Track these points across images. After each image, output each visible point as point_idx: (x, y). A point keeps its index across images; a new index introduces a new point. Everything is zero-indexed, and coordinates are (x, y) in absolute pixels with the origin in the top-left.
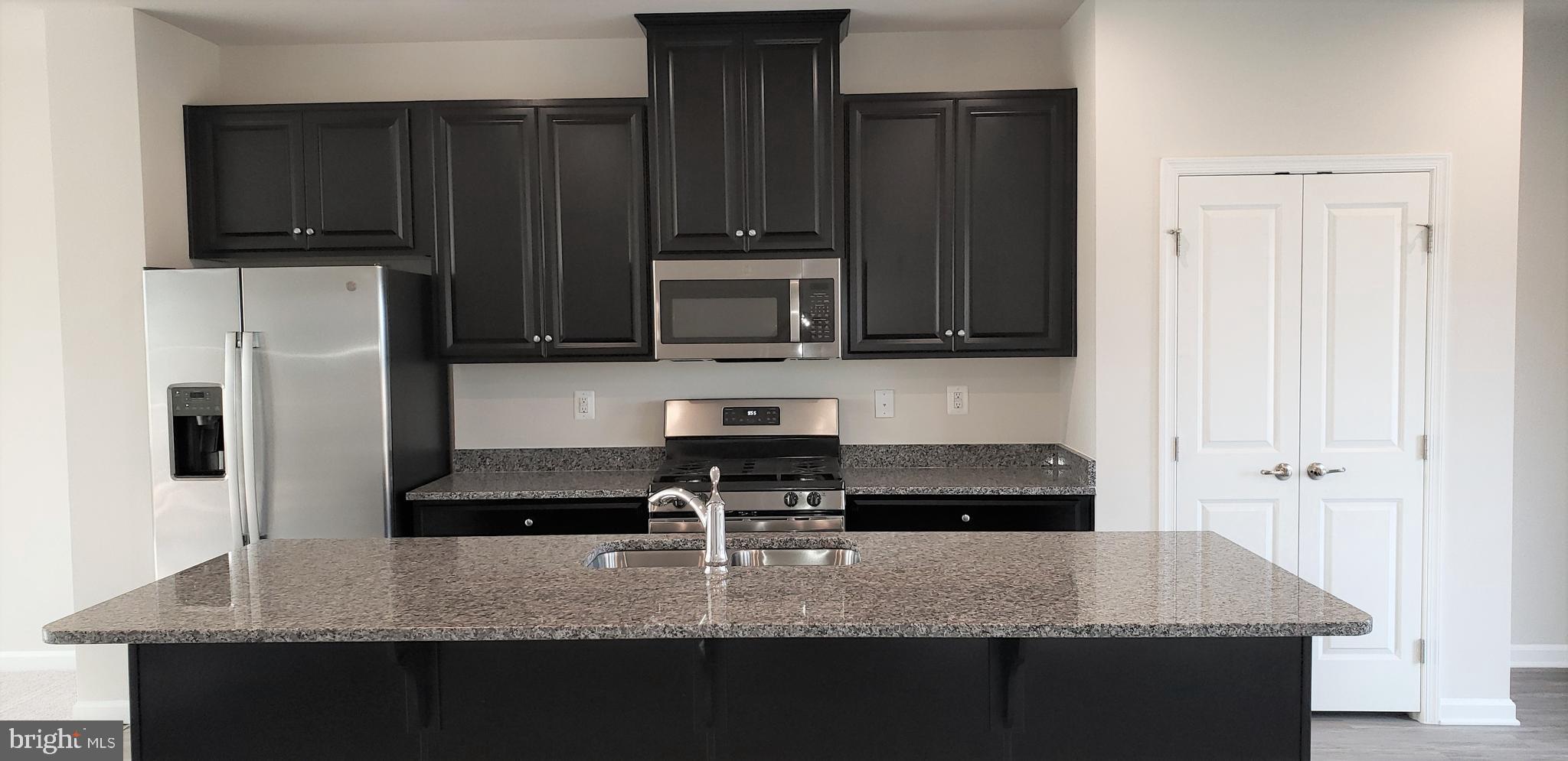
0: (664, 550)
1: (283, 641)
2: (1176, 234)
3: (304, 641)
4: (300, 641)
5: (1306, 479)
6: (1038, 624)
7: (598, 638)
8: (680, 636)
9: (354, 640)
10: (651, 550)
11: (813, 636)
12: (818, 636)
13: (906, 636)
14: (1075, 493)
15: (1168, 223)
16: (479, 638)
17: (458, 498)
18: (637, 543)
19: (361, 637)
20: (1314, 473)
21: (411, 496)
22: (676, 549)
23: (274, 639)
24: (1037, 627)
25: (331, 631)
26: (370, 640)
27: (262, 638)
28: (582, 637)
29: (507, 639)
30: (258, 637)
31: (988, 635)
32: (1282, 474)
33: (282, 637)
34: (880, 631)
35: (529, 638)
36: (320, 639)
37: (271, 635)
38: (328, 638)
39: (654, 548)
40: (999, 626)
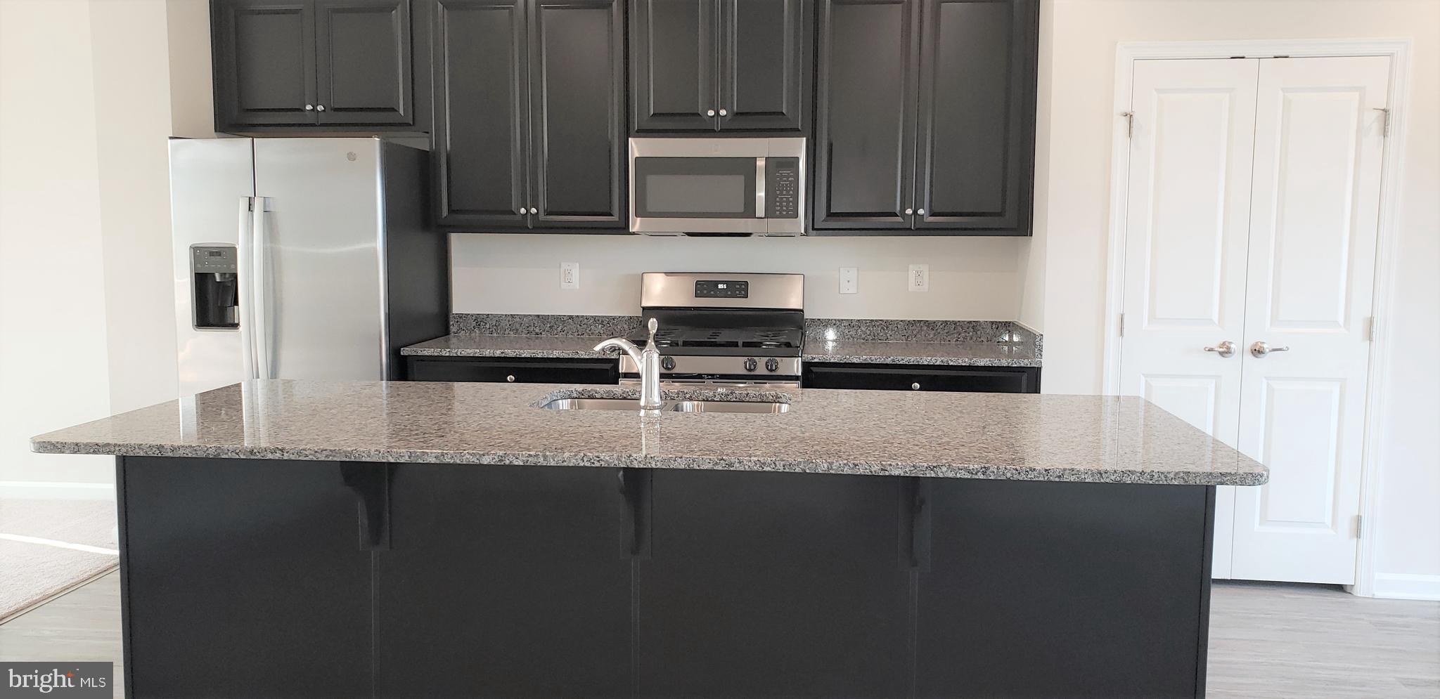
0: (614, 398)
1: (237, 457)
2: (1129, 116)
3: (256, 458)
4: (252, 457)
5: (1249, 357)
6: (935, 465)
7: (521, 464)
8: (597, 464)
9: (300, 458)
10: (602, 398)
11: (721, 468)
12: (726, 469)
13: (808, 471)
14: (1022, 365)
15: (1122, 105)
16: (413, 460)
17: (447, 355)
18: (589, 392)
19: (307, 456)
20: (1257, 352)
21: (405, 351)
22: (625, 398)
23: (230, 455)
24: (934, 467)
25: (280, 450)
26: (315, 459)
27: (219, 454)
28: (507, 462)
29: (438, 462)
30: (216, 453)
31: (887, 473)
32: (1226, 352)
33: (237, 454)
34: (784, 466)
35: (458, 462)
36: (270, 456)
37: (227, 451)
38: (278, 456)
39: (605, 397)
40: (898, 465)
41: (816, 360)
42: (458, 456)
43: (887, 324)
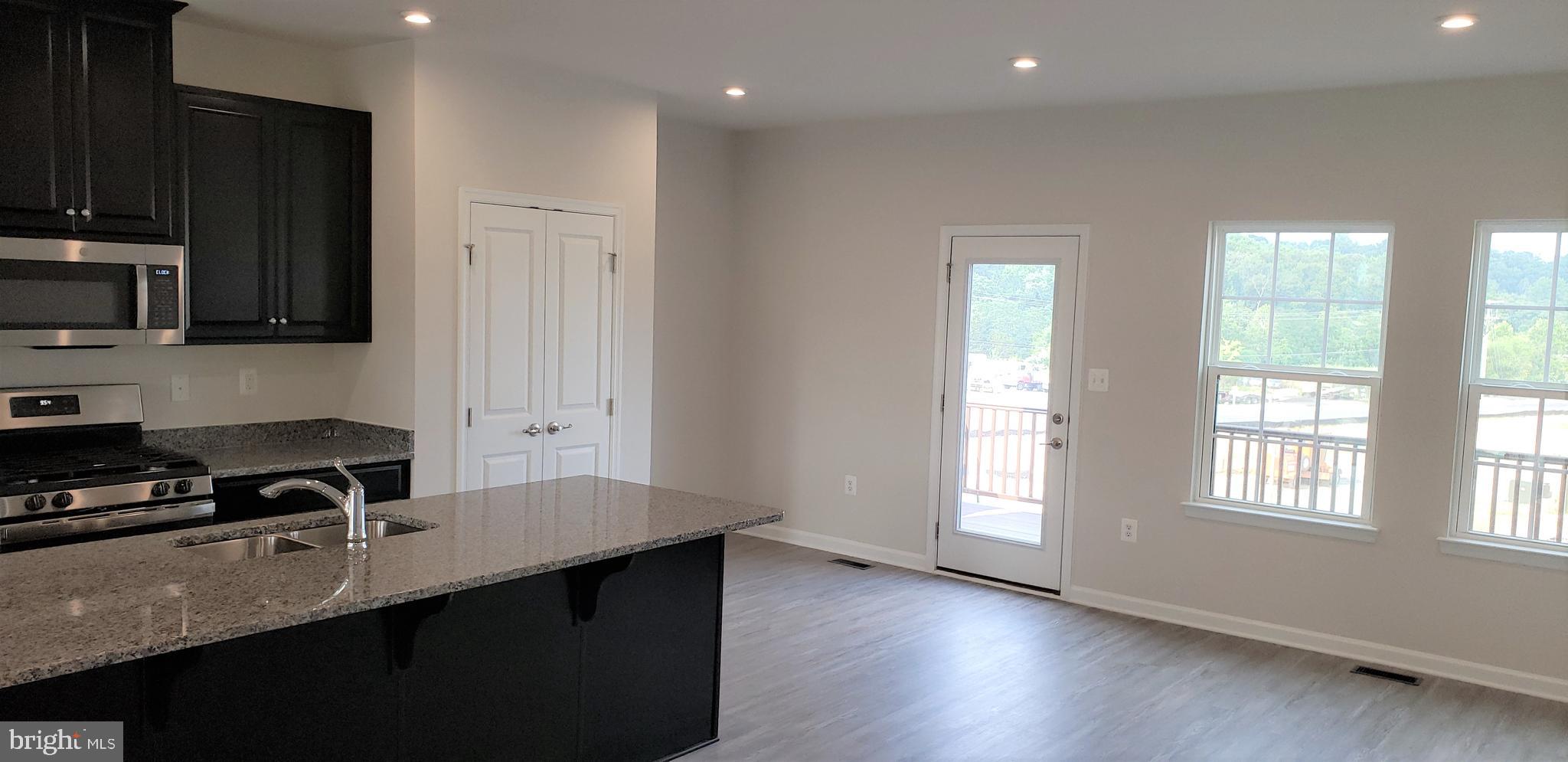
1: (133, 658)
2: (470, 248)
3: (155, 654)
4: (152, 654)
5: (547, 434)
7: (403, 601)
8: (460, 589)
9: (205, 643)
14: (400, 459)
15: (464, 239)
16: (314, 619)
19: (211, 639)
20: (552, 430)
23: (125, 659)
25: (182, 639)
26: (220, 640)
27: (111, 661)
28: (392, 603)
29: (336, 616)
30: (107, 660)
33: (133, 655)
35: (353, 612)
36: (172, 649)
37: (120, 655)
38: (180, 646)
41: (225, 476)
42: (352, 606)
43: (222, 431)
